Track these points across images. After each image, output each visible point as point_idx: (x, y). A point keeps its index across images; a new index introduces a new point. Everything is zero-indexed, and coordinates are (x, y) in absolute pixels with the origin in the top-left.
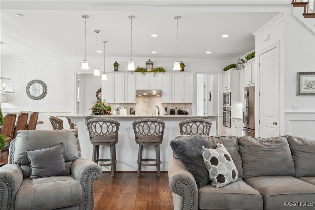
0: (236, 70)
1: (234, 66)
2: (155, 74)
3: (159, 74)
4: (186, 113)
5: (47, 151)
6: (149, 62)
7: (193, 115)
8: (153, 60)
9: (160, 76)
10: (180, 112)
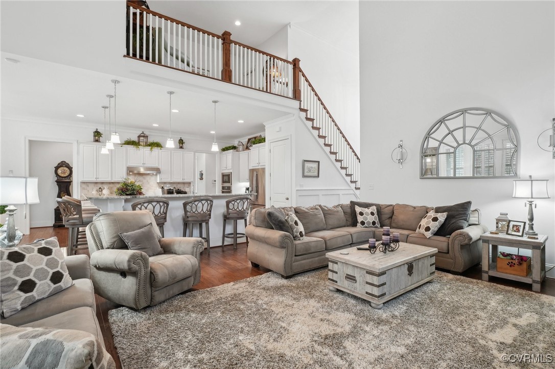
0: (237, 151)
1: (234, 148)
2: (151, 149)
3: (156, 150)
4: (185, 193)
5: (143, 232)
6: (142, 135)
7: (192, 195)
8: (147, 133)
9: (157, 152)
10: (179, 192)
